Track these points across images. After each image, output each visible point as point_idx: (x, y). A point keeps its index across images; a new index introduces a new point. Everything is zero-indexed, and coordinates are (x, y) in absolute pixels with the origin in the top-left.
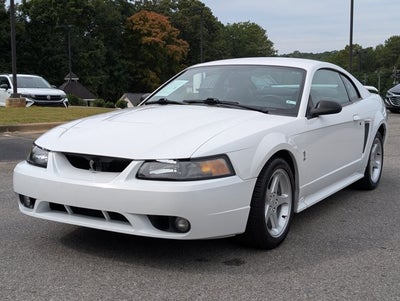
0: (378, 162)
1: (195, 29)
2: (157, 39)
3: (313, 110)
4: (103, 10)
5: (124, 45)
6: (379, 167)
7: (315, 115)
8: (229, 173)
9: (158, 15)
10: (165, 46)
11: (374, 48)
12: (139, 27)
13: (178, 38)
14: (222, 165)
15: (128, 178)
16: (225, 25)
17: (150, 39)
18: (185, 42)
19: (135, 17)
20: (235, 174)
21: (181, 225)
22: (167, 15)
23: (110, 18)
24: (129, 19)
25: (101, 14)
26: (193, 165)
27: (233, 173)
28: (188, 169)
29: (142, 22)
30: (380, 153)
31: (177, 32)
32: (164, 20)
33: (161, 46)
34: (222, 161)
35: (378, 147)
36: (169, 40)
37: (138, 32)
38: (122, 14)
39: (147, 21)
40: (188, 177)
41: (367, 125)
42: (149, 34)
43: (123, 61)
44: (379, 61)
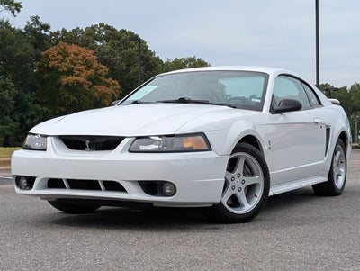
0: (342, 170)
1: (128, 65)
2: (81, 79)
3: (276, 107)
4: (12, 42)
5: (38, 85)
6: (343, 174)
7: (278, 112)
8: (206, 148)
9: (81, 49)
10: (90, 87)
11: (349, 88)
12: (56, 63)
13: (107, 77)
14: (201, 141)
15: (122, 152)
16: (165, 61)
17: (71, 79)
18: (116, 82)
19: (52, 51)
20: (211, 150)
21: (168, 191)
22: (92, 49)
23: (20, 52)
24: (43, 53)
25: (9, 47)
26: (177, 140)
27: (210, 149)
28: (172, 143)
29: (60, 57)
30: (344, 161)
31: (105, 70)
32: (89, 54)
33: (86, 87)
34: (201, 138)
35: (341, 156)
36: (95, 80)
37: (54, 69)
38: (35, 48)
39: (68, 54)
40: (173, 149)
41: (328, 130)
42: (70, 72)
43: (38, 107)
44: (355, 103)
